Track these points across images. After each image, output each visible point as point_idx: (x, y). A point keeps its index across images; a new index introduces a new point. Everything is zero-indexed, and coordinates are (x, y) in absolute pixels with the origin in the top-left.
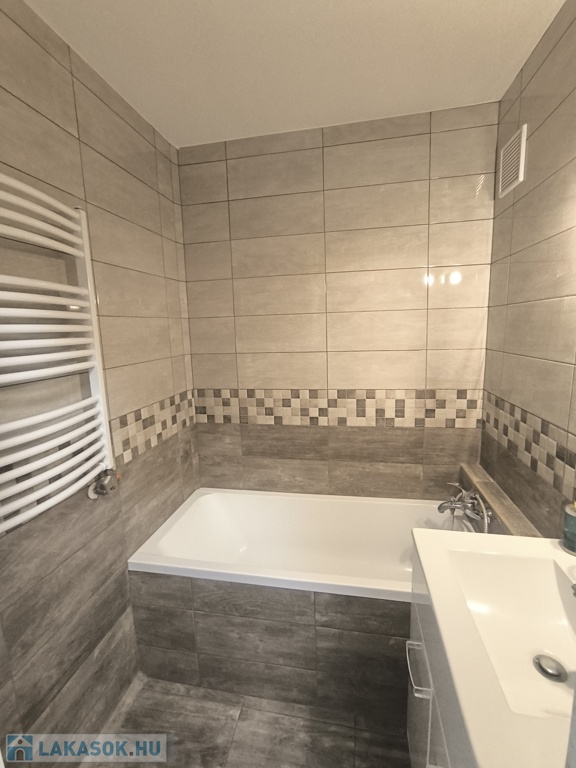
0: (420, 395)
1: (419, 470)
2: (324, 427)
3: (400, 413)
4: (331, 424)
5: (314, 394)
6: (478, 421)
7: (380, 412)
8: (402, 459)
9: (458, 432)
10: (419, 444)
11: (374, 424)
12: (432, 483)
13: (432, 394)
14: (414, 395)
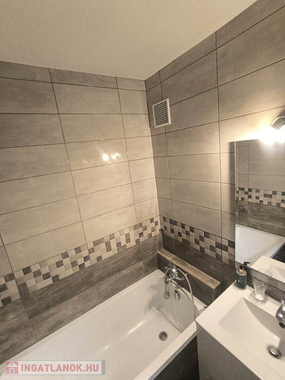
0: (135, 227)
1: (141, 264)
2: (90, 267)
3: (128, 240)
4: (93, 263)
5: (78, 250)
6: (160, 230)
7: (119, 244)
8: (133, 263)
9: (153, 238)
10: (139, 251)
11: (117, 252)
12: (147, 267)
13: (141, 225)
14: (133, 229)
